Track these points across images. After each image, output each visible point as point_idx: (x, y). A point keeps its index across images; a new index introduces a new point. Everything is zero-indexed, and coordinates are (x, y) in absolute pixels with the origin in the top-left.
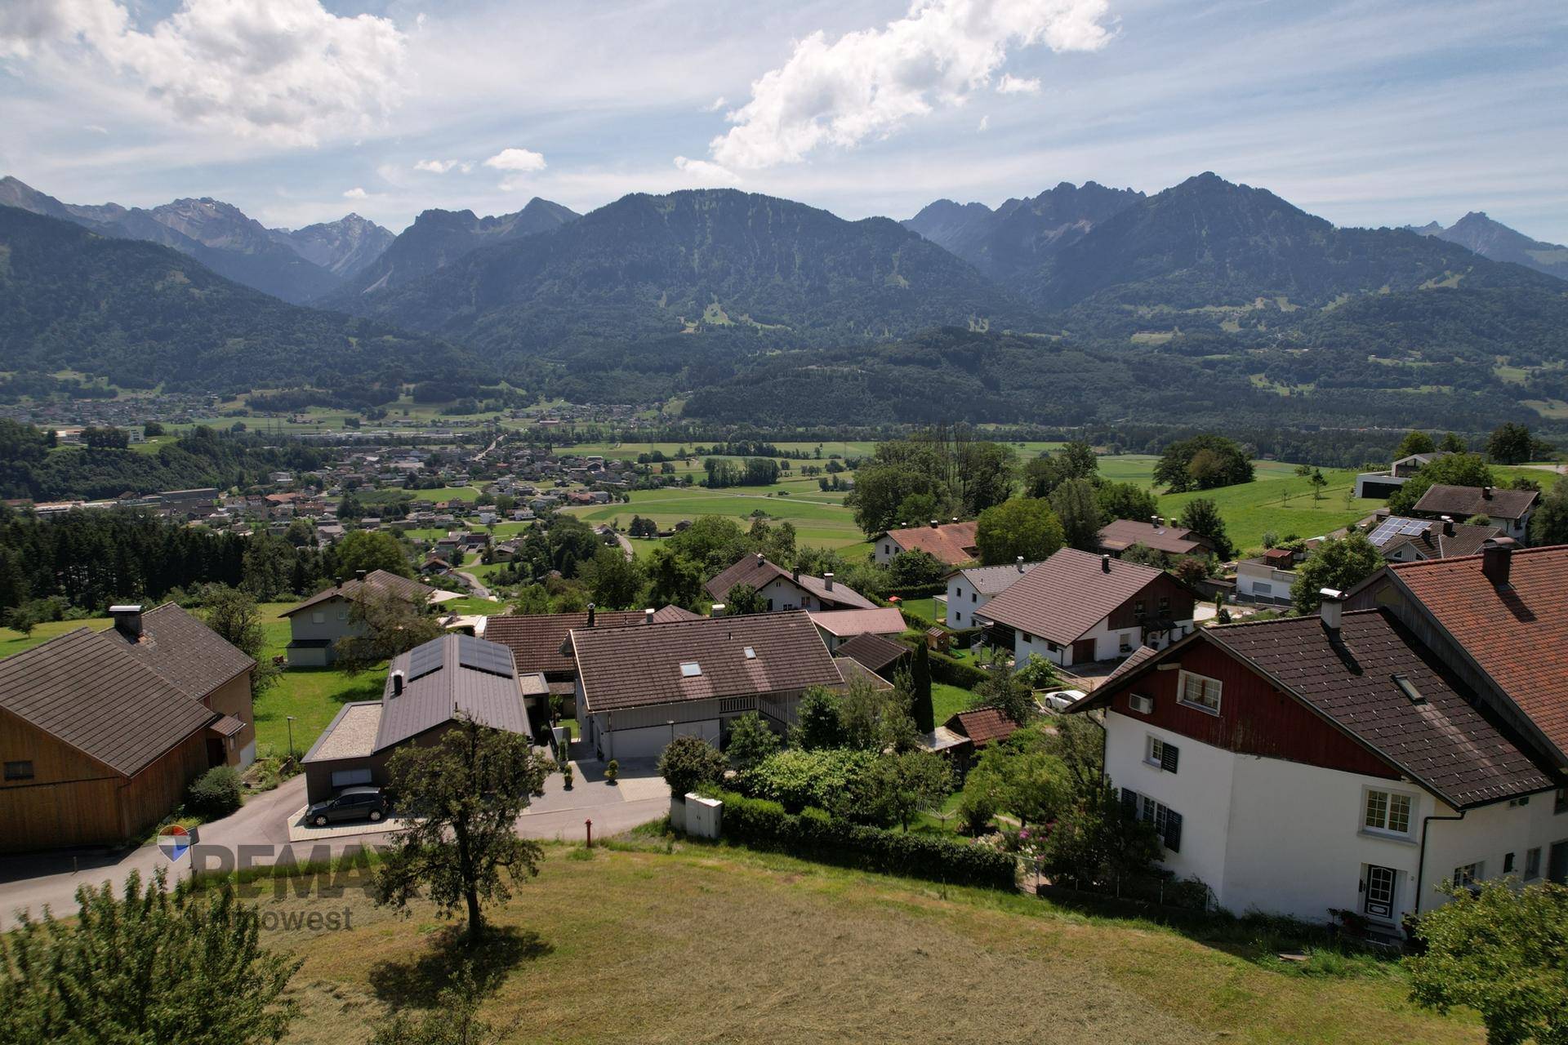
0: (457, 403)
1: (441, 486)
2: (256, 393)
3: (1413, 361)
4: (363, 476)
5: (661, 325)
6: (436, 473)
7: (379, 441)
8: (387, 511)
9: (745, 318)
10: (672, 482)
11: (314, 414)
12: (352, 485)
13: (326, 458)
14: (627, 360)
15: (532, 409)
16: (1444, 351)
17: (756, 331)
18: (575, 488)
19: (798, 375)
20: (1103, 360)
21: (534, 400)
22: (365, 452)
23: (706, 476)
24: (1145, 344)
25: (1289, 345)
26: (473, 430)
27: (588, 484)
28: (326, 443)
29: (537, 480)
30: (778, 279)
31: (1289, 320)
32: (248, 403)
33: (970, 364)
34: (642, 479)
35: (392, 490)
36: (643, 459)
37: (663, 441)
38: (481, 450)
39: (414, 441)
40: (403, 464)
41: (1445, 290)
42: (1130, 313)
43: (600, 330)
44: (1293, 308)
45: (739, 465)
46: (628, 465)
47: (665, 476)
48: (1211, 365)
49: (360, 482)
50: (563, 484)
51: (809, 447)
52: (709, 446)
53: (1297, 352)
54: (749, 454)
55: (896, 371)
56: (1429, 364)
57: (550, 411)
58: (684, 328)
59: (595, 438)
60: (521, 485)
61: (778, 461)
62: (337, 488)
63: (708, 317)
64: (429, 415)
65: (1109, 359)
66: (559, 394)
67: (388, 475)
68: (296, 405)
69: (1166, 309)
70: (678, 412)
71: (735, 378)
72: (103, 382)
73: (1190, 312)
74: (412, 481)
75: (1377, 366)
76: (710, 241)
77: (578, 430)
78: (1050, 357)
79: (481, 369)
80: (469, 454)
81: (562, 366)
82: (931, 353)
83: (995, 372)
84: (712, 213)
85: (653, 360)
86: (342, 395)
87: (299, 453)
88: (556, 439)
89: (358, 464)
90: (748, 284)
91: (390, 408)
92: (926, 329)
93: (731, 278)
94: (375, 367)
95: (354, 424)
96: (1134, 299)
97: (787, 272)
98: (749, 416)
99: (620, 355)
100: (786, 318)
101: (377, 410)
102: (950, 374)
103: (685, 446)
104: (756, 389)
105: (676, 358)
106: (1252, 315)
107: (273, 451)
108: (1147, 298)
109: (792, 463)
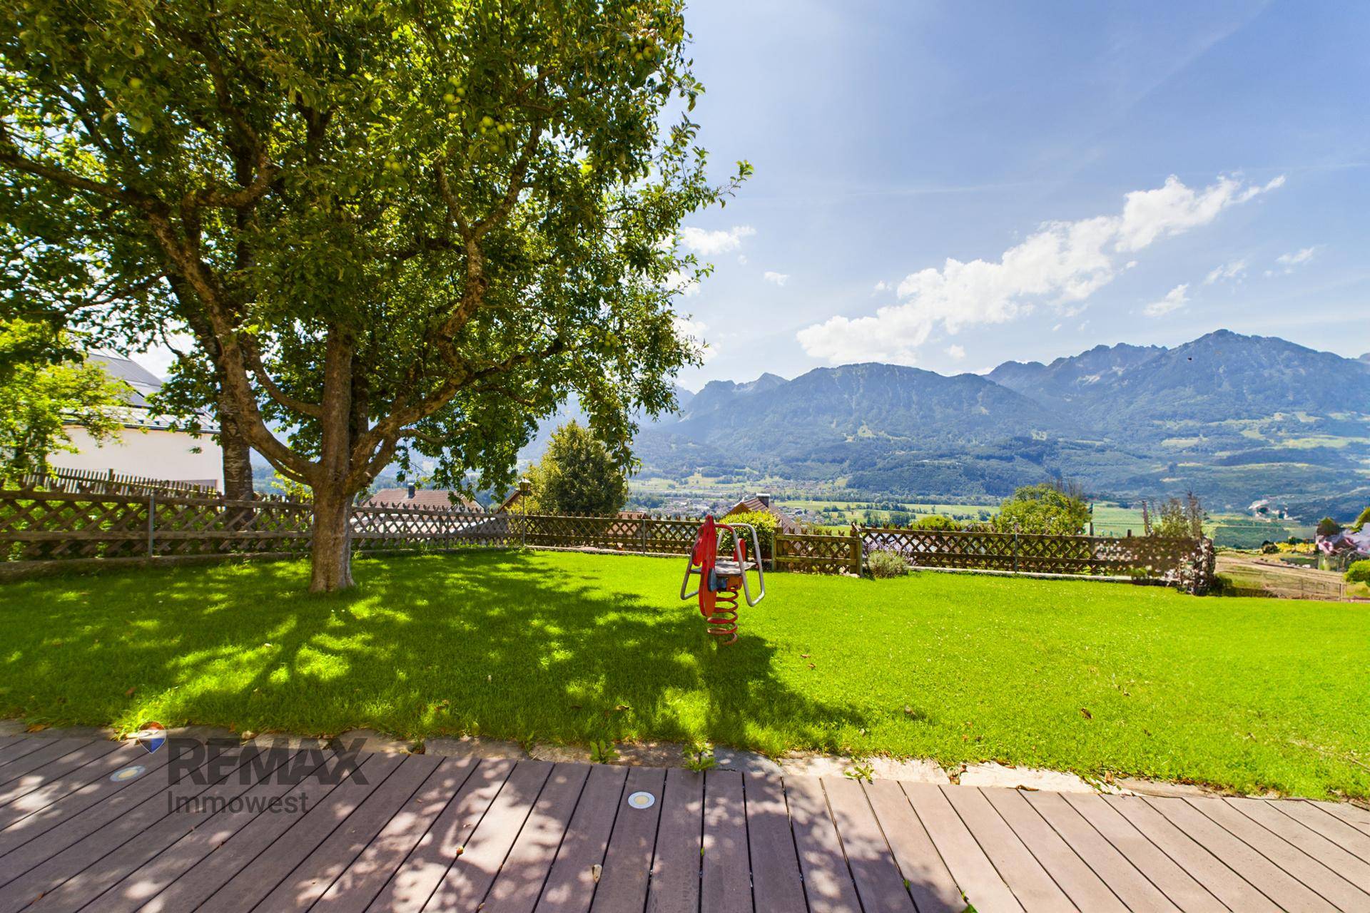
0: (722, 478)
5: (833, 438)
7: (686, 496)
9: (882, 433)
10: (844, 522)
11: (654, 481)
13: (662, 502)
14: (813, 456)
15: (762, 482)
17: (889, 441)
19: (917, 466)
20: (1140, 457)
21: (762, 477)
24: (1175, 447)
26: (732, 492)
30: (902, 411)
31: (1309, 428)
33: (1037, 459)
34: (826, 520)
36: (826, 510)
37: (835, 500)
39: (703, 497)
40: (699, 507)
42: (1158, 426)
43: (799, 440)
44: (1312, 419)
46: (819, 513)
47: (841, 519)
51: (928, 507)
52: (864, 504)
55: (982, 464)
57: (772, 484)
58: (846, 439)
59: (798, 498)
61: (910, 514)
63: (860, 433)
64: (710, 481)
65: (1145, 457)
66: (777, 474)
69: (1191, 423)
70: (844, 485)
71: (878, 467)
73: (1213, 424)
76: (861, 391)
77: (788, 493)
78: (1095, 456)
79: (736, 461)
80: (731, 503)
81: (778, 460)
82: (1008, 453)
83: (1054, 465)
84: (862, 376)
85: (830, 457)
86: (667, 473)
87: (649, 500)
88: (776, 498)
89: (676, 506)
90: (884, 414)
91: (690, 479)
92: (1002, 439)
93: (875, 411)
94: (683, 459)
95: (673, 487)
96: (1162, 417)
97: (908, 407)
98: (887, 489)
99: (810, 454)
100: (907, 433)
101: (683, 480)
102: (1021, 465)
103: (850, 504)
104: (890, 473)
105: (842, 455)
106: (1271, 426)
107: (637, 499)
108: (1173, 416)
109: (917, 515)
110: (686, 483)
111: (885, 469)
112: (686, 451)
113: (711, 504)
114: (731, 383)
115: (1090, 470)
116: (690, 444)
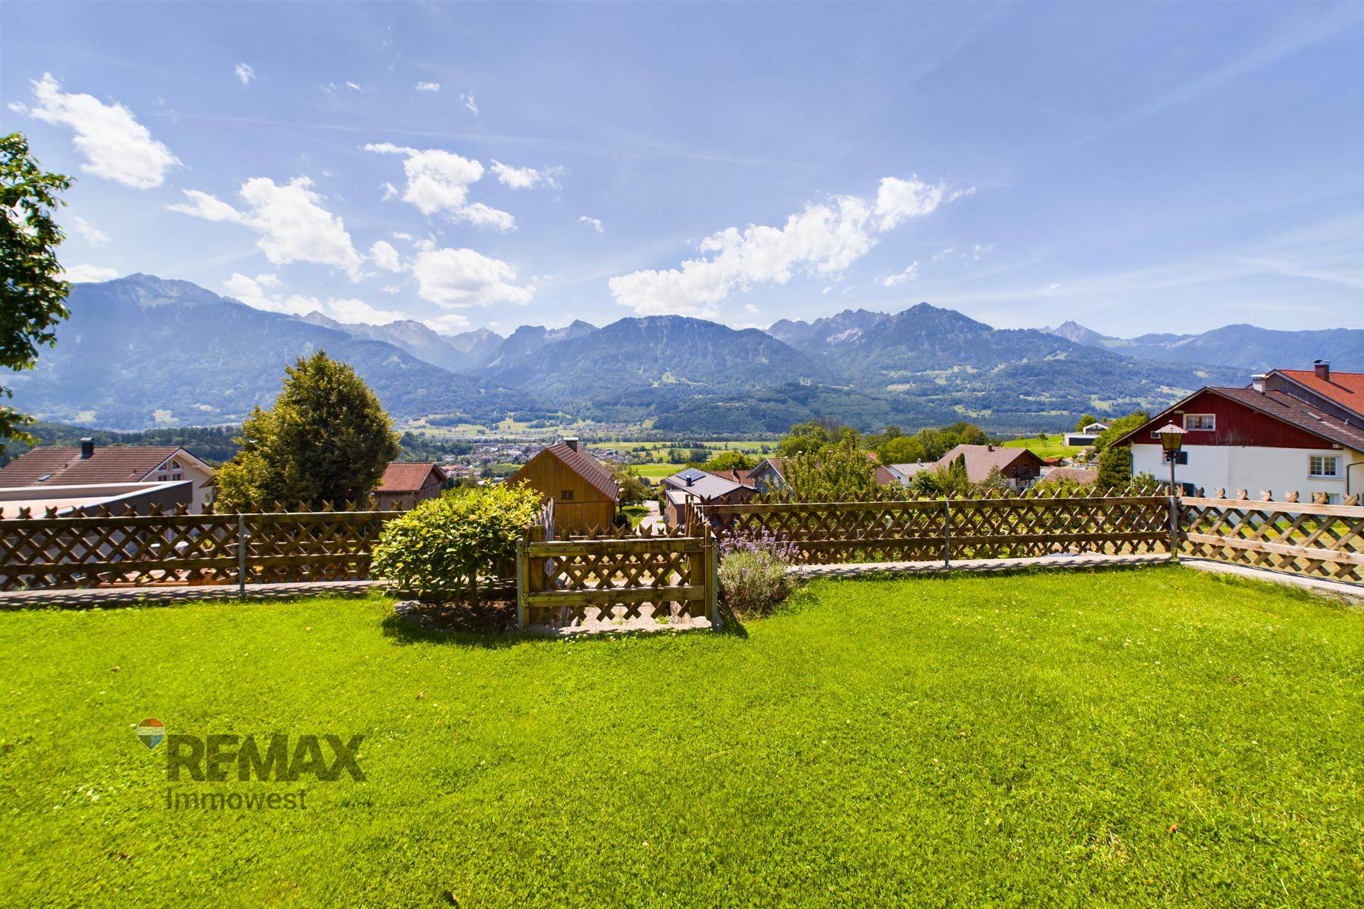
0: (534, 423)
2: (431, 417)
3: (1046, 397)
4: (490, 458)
5: (640, 383)
7: (497, 441)
9: (683, 379)
10: (652, 461)
11: (461, 427)
12: (486, 462)
13: (470, 448)
14: (623, 400)
15: (574, 425)
16: (1061, 393)
17: (689, 386)
19: (713, 408)
20: (873, 399)
21: (574, 421)
22: (490, 446)
23: (670, 458)
24: (895, 391)
25: (974, 390)
26: (545, 436)
27: (607, 462)
28: (469, 442)
30: (700, 360)
31: (974, 377)
32: (427, 422)
33: (803, 401)
34: (636, 460)
35: (506, 465)
36: (635, 450)
37: (643, 441)
39: (515, 441)
40: (510, 452)
41: (1059, 361)
42: (885, 375)
43: (609, 385)
44: (975, 371)
45: (686, 453)
46: (628, 453)
47: (648, 458)
48: (932, 401)
49: (489, 461)
51: (722, 444)
52: (669, 444)
53: (980, 394)
54: (691, 447)
55: (763, 406)
56: (1054, 399)
57: (584, 427)
58: (652, 384)
59: (609, 440)
61: (706, 451)
62: (478, 463)
63: (664, 379)
64: (522, 426)
65: (876, 399)
66: (588, 418)
67: (504, 458)
68: (451, 423)
69: (905, 373)
70: (651, 426)
71: (680, 410)
73: (919, 374)
74: (516, 460)
75: (1025, 401)
78: (844, 398)
79: (548, 405)
81: (589, 404)
82: (782, 396)
83: (816, 406)
84: (666, 326)
85: (637, 401)
86: (475, 418)
87: (456, 447)
88: (588, 440)
89: (487, 452)
90: (685, 362)
91: (501, 424)
92: (778, 384)
93: (676, 360)
94: (493, 404)
95: (483, 433)
96: (887, 368)
97: (705, 356)
98: (688, 429)
99: (620, 398)
100: (704, 379)
101: (493, 425)
102: (793, 407)
103: (656, 444)
104: (691, 415)
105: (649, 400)
106: (952, 375)
107: (442, 446)
108: (894, 368)
109: (713, 452)
110: (497, 428)
111: (685, 411)
112: (496, 395)
113: (523, 448)
114: (542, 328)
115: (841, 410)
116: (501, 389)
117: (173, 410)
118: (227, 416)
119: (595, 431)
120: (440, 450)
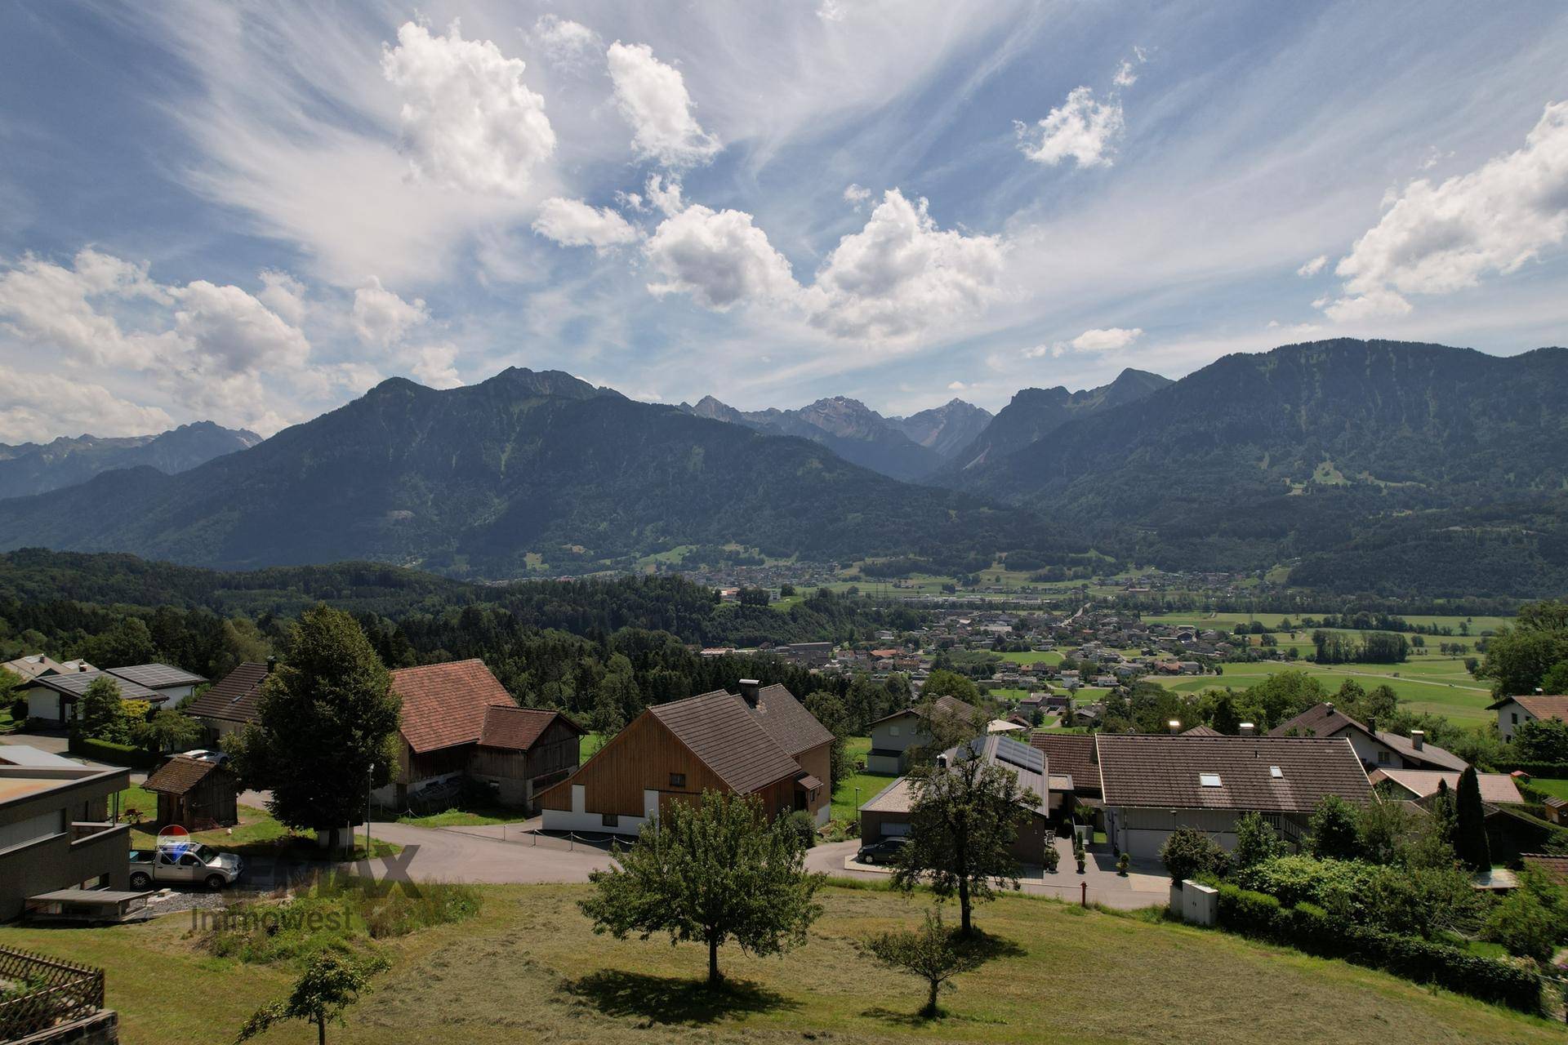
0: (1040, 571)
1: (1027, 649)
2: (869, 561)
4: (955, 637)
5: (1262, 487)
6: (1022, 637)
7: (972, 606)
8: (975, 670)
9: (1364, 475)
10: (1273, 655)
11: (916, 580)
12: (945, 645)
13: (924, 620)
14: (1224, 525)
15: (1121, 577)
17: (1379, 490)
18: (1163, 658)
19: (1436, 538)
21: (1121, 567)
22: (959, 615)
23: (1314, 651)
26: (1061, 597)
27: (1177, 653)
28: (925, 606)
29: (1123, 648)
30: (1406, 431)
32: (862, 570)
34: (1239, 651)
35: (981, 651)
36: (1240, 630)
37: (1264, 611)
38: (1067, 617)
39: (1003, 607)
40: (992, 628)
43: (1195, 495)
46: (1222, 636)
47: (1266, 649)
49: (952, 643)
50: (1151, 653)
51: (1453, 622)
52: (1319, 618)
54: (1370, 627)
57: (1140, 579)
58: (1290, 489)
59: (1186, 607)
60: (1107, 652)
61: (1408, 637)
62: (932, 647)
63: (1318, 477)
64: (1019, 579)
66: (1149, 562)
67: (979, 637)
68: (899, 572)
70: (1283, 580)
71: (1353, 543)
72: (755, 552)
74: (999, 643)
76: (1318, 395)
77: (1169, 598)
79: (1071, 538)
80: (1056, 620)
81: (1153, 534)
85: (1257, 526)
86: (941, 563)
87: (900, 615)
88: (1145, 607)
90: (1369, 438)
91: (985, 576)
93: (1348, 434)
94: (971, 537)
95: (951, 590)
97: (1418, 421)
98: (1370, 585)
99: (1217, 520)
100: (1417, 473)
101: (971, 576)
103: (1290, 617)
104: (1379, 554)
105: (1281, 522)
107: (878, 612)
109: (1427, 639)
110: (976, 581)
112: (976, 520)
113: (1015, 621)
116: (985, 509)
117: (543, 553)
118: (602, 561)
119: (1162, 588)
120: (875, 621)
